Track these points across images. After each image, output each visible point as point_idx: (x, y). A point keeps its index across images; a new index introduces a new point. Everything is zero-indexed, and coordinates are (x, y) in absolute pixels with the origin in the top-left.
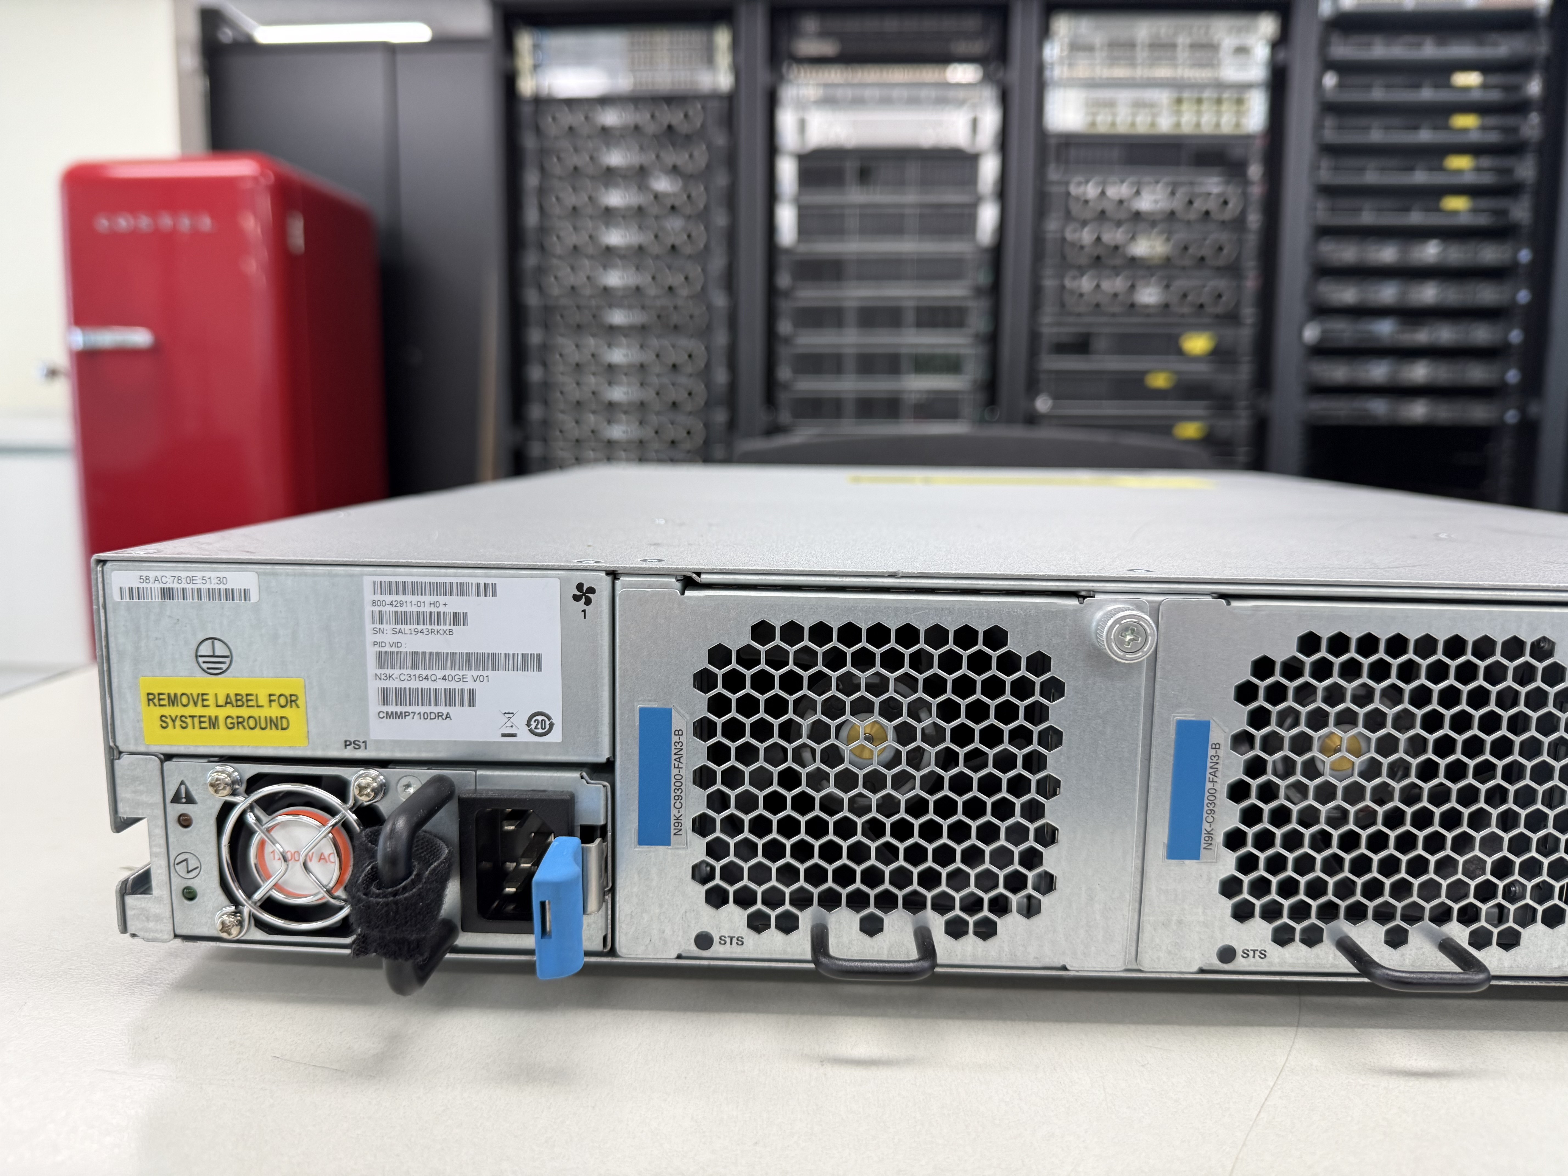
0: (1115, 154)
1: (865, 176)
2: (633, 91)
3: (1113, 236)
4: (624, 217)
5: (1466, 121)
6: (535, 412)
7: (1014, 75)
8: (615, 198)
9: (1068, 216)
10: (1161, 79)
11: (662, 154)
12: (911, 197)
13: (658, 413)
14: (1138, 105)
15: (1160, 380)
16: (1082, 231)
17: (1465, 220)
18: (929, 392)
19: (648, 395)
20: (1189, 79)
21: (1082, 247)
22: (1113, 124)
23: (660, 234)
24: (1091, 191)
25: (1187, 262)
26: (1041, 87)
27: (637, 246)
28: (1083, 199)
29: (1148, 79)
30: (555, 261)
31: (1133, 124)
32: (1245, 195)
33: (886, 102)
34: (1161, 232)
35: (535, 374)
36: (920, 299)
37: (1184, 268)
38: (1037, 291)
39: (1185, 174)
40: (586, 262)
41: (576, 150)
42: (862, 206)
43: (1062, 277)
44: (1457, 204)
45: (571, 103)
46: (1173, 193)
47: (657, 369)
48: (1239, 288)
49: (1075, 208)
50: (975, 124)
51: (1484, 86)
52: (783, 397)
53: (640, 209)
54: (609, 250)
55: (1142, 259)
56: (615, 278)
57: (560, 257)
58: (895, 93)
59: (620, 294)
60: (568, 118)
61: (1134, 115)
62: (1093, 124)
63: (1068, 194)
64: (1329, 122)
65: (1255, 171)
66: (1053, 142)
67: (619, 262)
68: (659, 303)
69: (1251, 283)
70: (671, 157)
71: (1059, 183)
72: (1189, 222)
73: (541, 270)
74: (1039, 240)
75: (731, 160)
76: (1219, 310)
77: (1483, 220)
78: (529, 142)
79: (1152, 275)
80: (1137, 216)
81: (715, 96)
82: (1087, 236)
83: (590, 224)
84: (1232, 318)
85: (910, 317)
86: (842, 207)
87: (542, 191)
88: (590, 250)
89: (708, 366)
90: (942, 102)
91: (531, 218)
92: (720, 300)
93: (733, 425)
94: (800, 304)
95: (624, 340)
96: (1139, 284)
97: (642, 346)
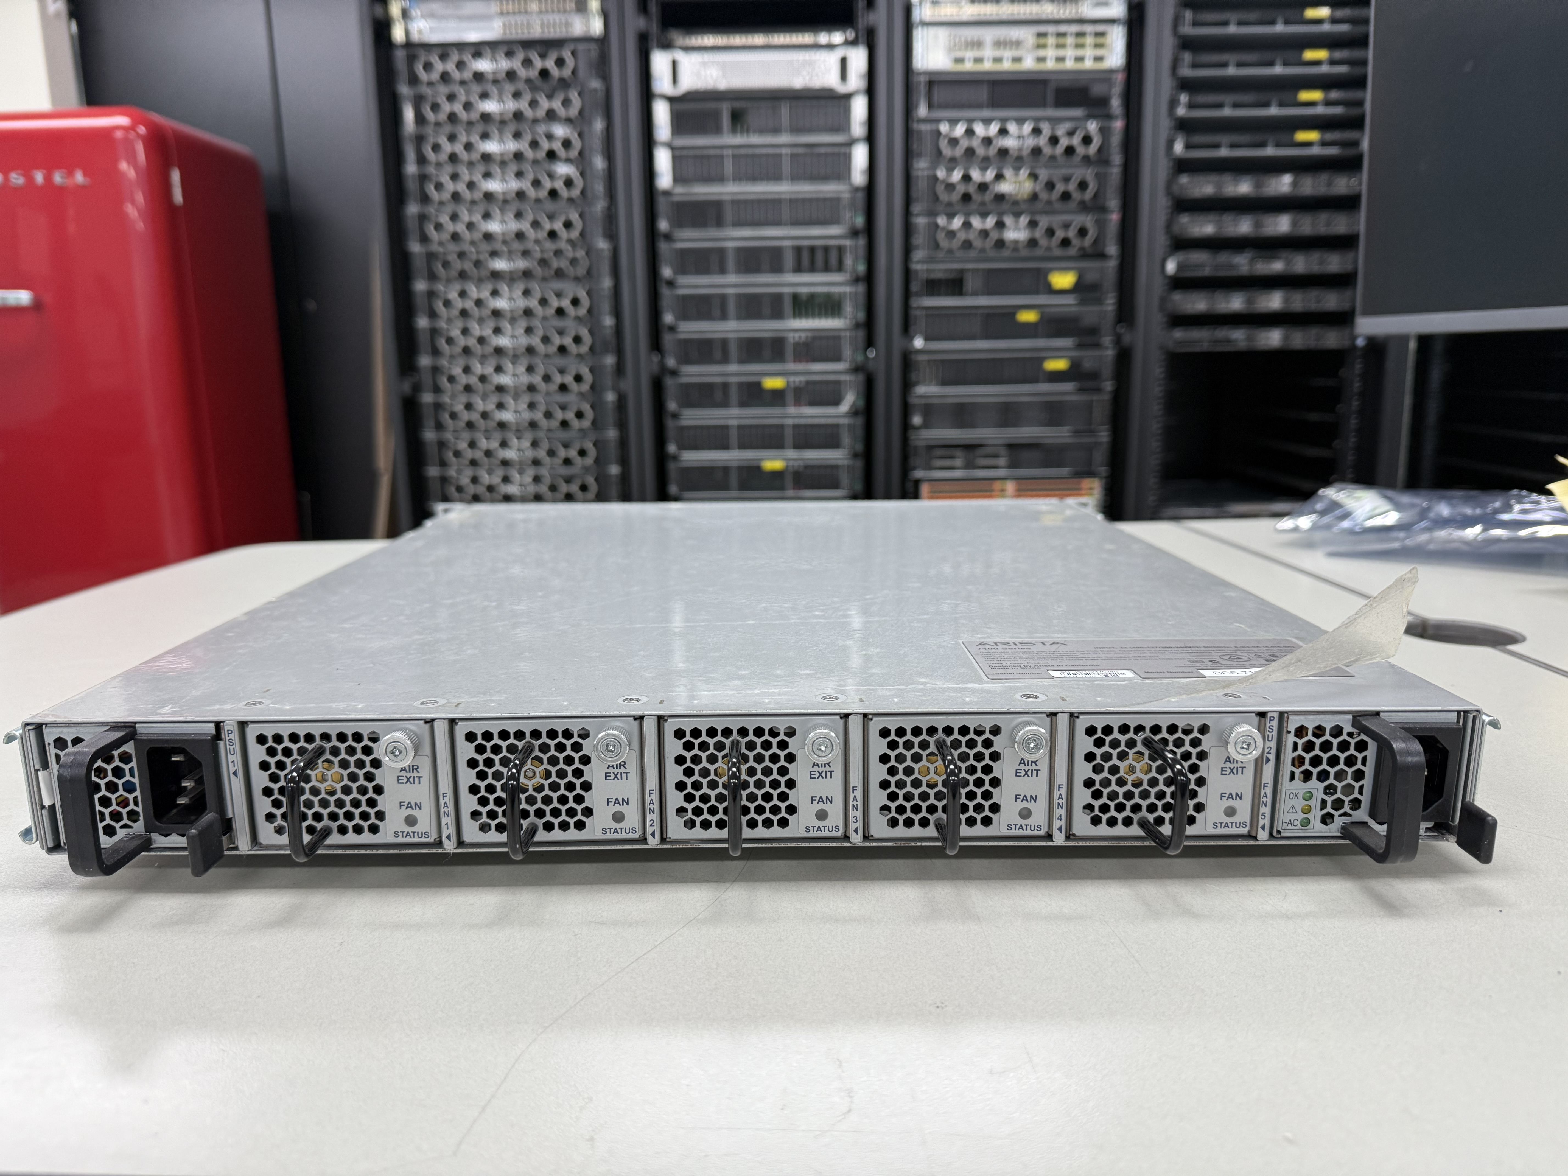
0: (981, 91)
1: (738, 119)
2: (505, 35)
3: (980, 174)
4: (502, 164)
5: (1317, 55)
8: (492, 146)
9: (939, 156)
10: (1025, 16)
11: (537, 100)
12: (785, 138)
13: (545, 359)
14: (1003, 42)
15: (1028, 316)
16: (950, 170)
17: (1316, 151)
18: (807, 333)
19: (535, 340)
20: (1050, 15)
21: (950, 186)
22: (979, 62)
23: (538, 179)
24: (959, 128)
25: (1052, 198)
26: (909, 26)
27: (514, 194)
28: (950, 138)
29: (1013, 17)
30: (434, 209)
31: (999, 62)
32: (1107, 130)
34: (1025, 170)
35: (422, 322)
36: (796, 239)
37: (1049, 203)
39: (1049, 111)
40: (466, 210)
41: (450, 97)
42: (736, 148)
43: (931, 215)
44: (1309, 136)
45: (444, 50)
46: (1037, 129)
47: (541, 314)
48: (1101, 225)
49: (945, 147)
50: (844, 64)
51: (1334, 20)
52: (668, 340)
53: (518, 156)
54: (489, 196)
55: (1010, 197)
56: (495, 226)
57: (440, 206)
59: (501, 240)
60: (439, 65)
62: (957, 62)
63: (938, 133)
64: (1186, 58)
65: (1116, 106)
66: (920, 80)
67: (498, 209)
68: (539, 248)
69: (1114, 216)
70: (545, 102)
71: (927, 121)
72: (1053, 158)
74: (909, 178)
75: (605, 104)
76: (1085, 244)
77: (1331, 151)
79: (1018, 213)
80: (1004, 154)
81: (587, 39)
82: (956, 174)
83: (467, 171)
84: (1097, 252)
85: (789, 260)
86: (716, 149)
88: (470, 198)
89: (592, 311)
91: (411, 168)
92: (602, 244)
93: (620, 370)
94: (680, 245)
95: (506, 287)
96: (1006, 220)
97: (524, 292)
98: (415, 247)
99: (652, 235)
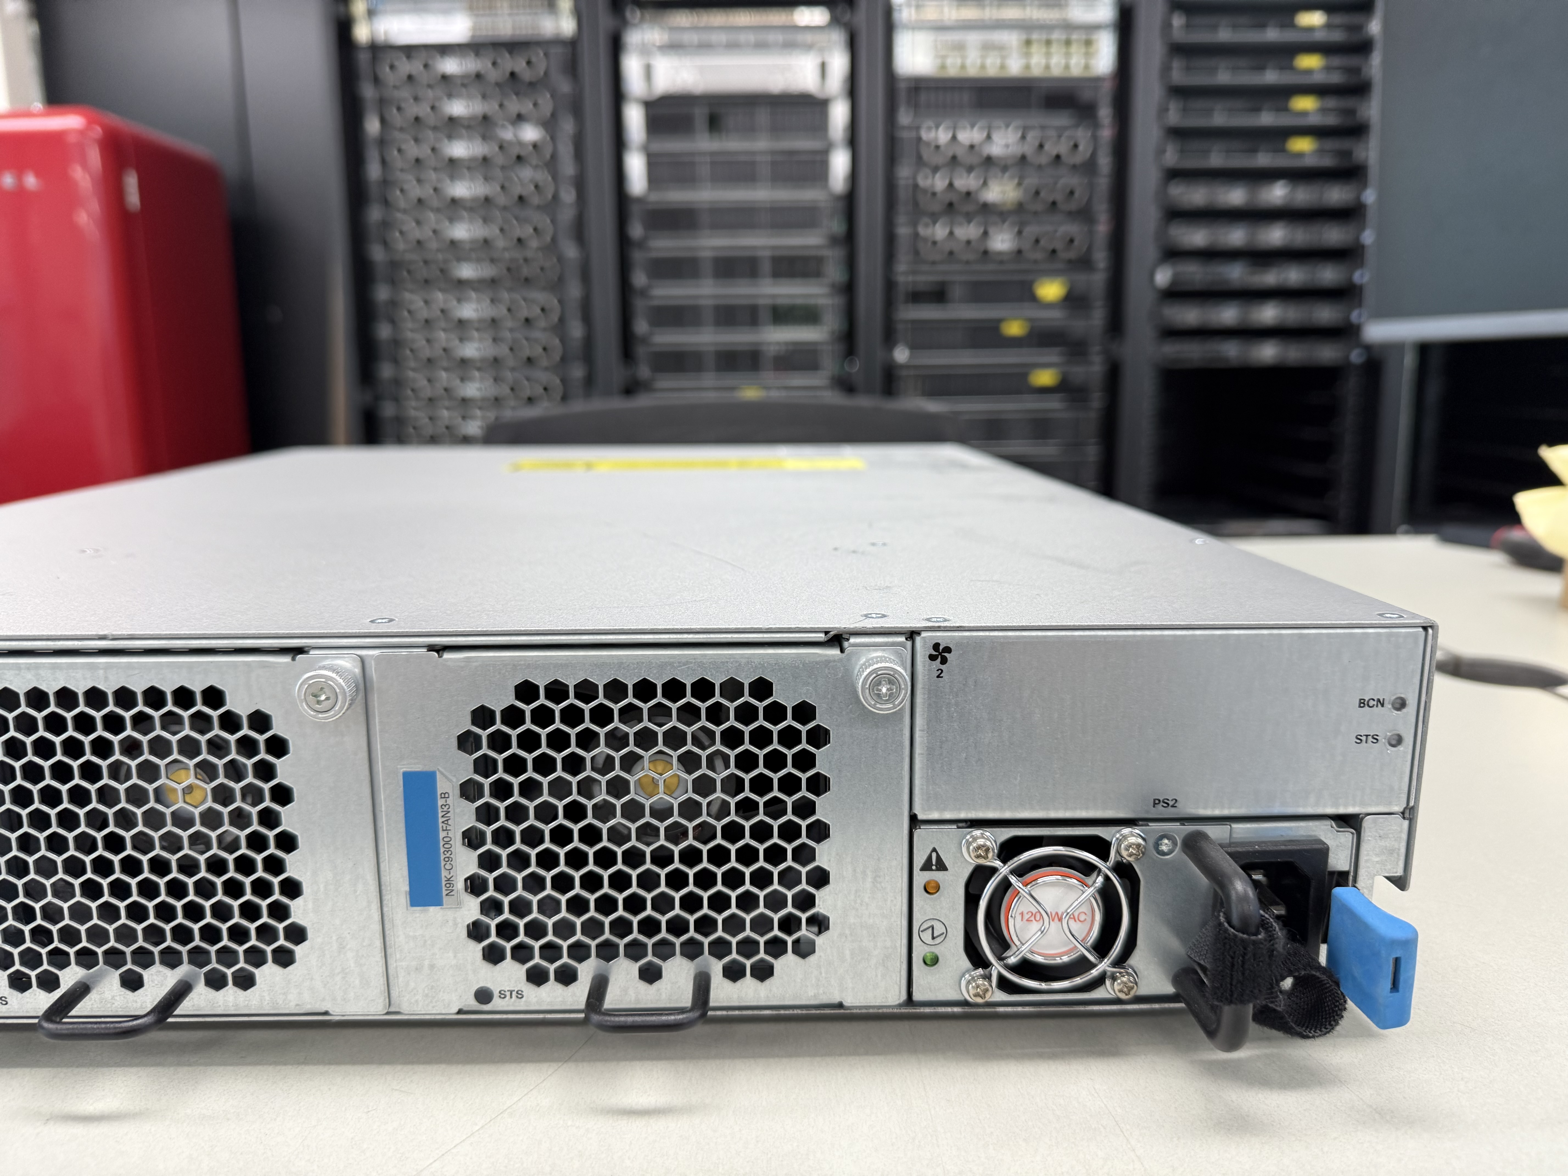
0: (966, 97)
1: (714, 123)
2: (473, 37)
3: (965, 182)
4: (469, 168)
5: (1310, 62)
6: (386, 371)
7: (861, 17)
8: (459, 149)
9: (920, 162)
10: (1010, 20)
11: (506, 103)
12: (762, 144)
13: (513, 369)
14: (987, 47)
16: (933, 177)
17: (1310, 162)
18: (787, 344)
19: (503, 350)
20: (1038, 20)
21: (934, 194)
22: (963, 67)
23: (507, 184)
24: (943, 136)
25: (1039, 207)
26: (889, 28)
27: (483, 199)
28: (933, 144)
29: (997, 20)
30: (399, 215)
31: (983, 67)
32: (1095, 138)
33: (732, 47)
34: (1012, 178)
35: (384, 331)
36: (774, 248)
37: (1036, 213)
38: (890, 239)
39: (1037, 118)
40: (432, 216)
41: (416, 99)
42: (712, 154)
43: (914, 224)
44: (1303, 145)
45: (409, 50)
46: (1023, 137)
47: (509, 324)
48: (1091, 233)
49: (926, 154)
50: (823, 67)
51: (1328, 26)
52: (641, 351)
53: (485, 159)
54: (454, 202)
55: (994, 205)
56: (461, 231)
57: (405, 211)
58: (742, 37)
59: (467, 247)
60: (405, 67)
61: (983, 57)
62: (943, 67)
63: (919, 139)
64: (1177, 64)
65: (1105, 113)
66: (902, 86)
67: (465, 214)
68: (507, 255)
69: (1103, 227)
70: (514, 106)
71: (909, 128)
72: (1040, 167)
73: (386, 224)
74: (891, 187)
75: (576, 108)
76: (1072, 255)
77: (1327, 162)
78: (368, 92)
79: (1004, 221)
80: (989, 161)
81: (558, 41)
82: (939, 183)
83: (433, 175)
84: (1084, 263)
85: (766, 267)
86: (692, 154)
87: (382, 142)
88: (435, 203)
89: (562, 320)
90: (790, 46)
91: (373, 171)
92: (571, 251)
93: (590, 379)
94: (654, 255)
95: (473, 295)
96: (991, 231)
97: (492, 301)
98: (377, 254)
99: (624, 242)
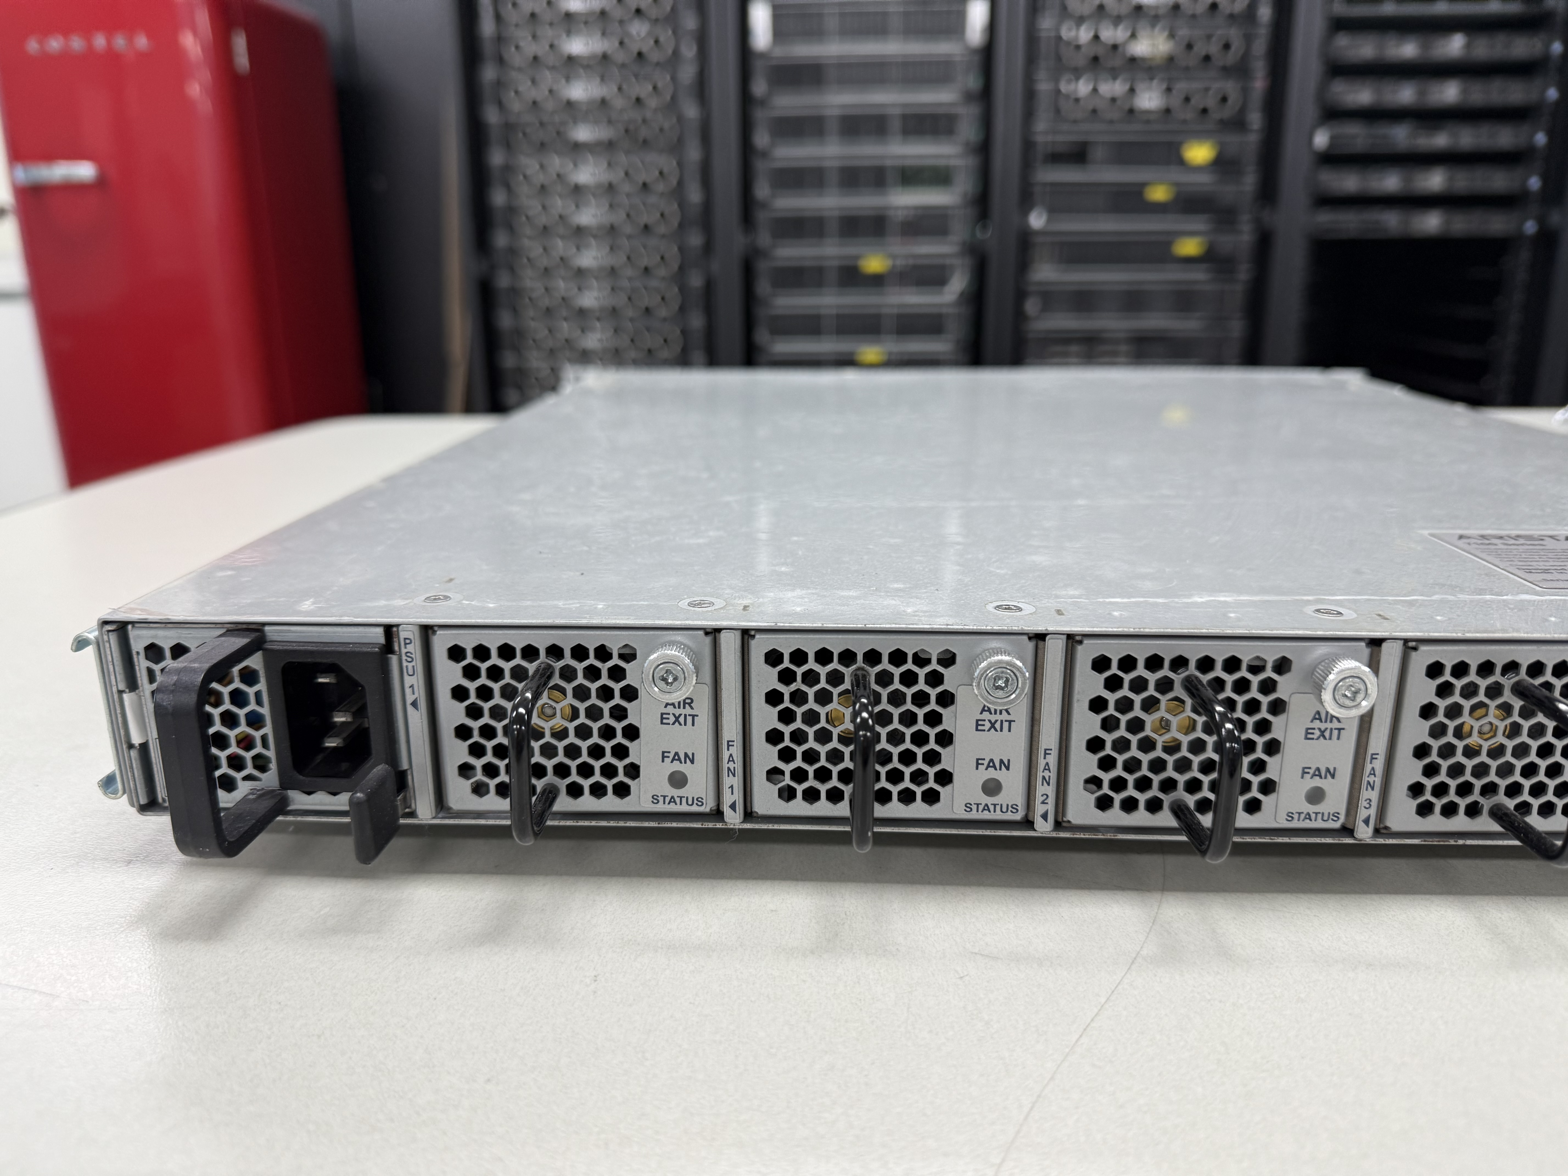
3: (1112, 34)
4: (586, 23)
6: (501, 239)
9: (1064, 12)
13: (630, 237)
15: (1159, 193)
16: (1078, 29)
18: (915, 208)
19: (618, 217)
21: (1078, 47)
23: (625, 40)
25: (1191, 61)
27: (600, 55)
30: (514, 74)
34: (1163, 29)
35: (498, 197)
36: (904, 105)
37: (1187, 68)
38: (1030, 95)
40: (548, 74)
42: (842, 4)
43: (1057, 80)
47: (627, 189)
48: (1246, 91)
49: (1071, 4)
52: (761, 217)
53: (603, 13)
54: (571, 59)
55: (1143, 59)
56: (578, 91)
57: (520, 69)
59: (585, 107)
67: (582, 72)
68: (625, 116)
69: (1259, 84)
72: (1194, 17)
73: (500, 84)
74: (1032, 39)
76: (1224, 114)
79: (1152, 78)
80: (1139, 10)
82: (1084, 35)
83: (549, 31)
84: (1238, 123)
85: (896, 125)
86: (820, 5)
88: (552, 60)
89: (680, 184)
91: (487, 27)
92: (691, 111)
93: (708, 248)
94: (777, 113)
95: (590, 158)
96: (1140, 87)
97: (609, 164)
98: (492, 116)
99: (746, 100)
